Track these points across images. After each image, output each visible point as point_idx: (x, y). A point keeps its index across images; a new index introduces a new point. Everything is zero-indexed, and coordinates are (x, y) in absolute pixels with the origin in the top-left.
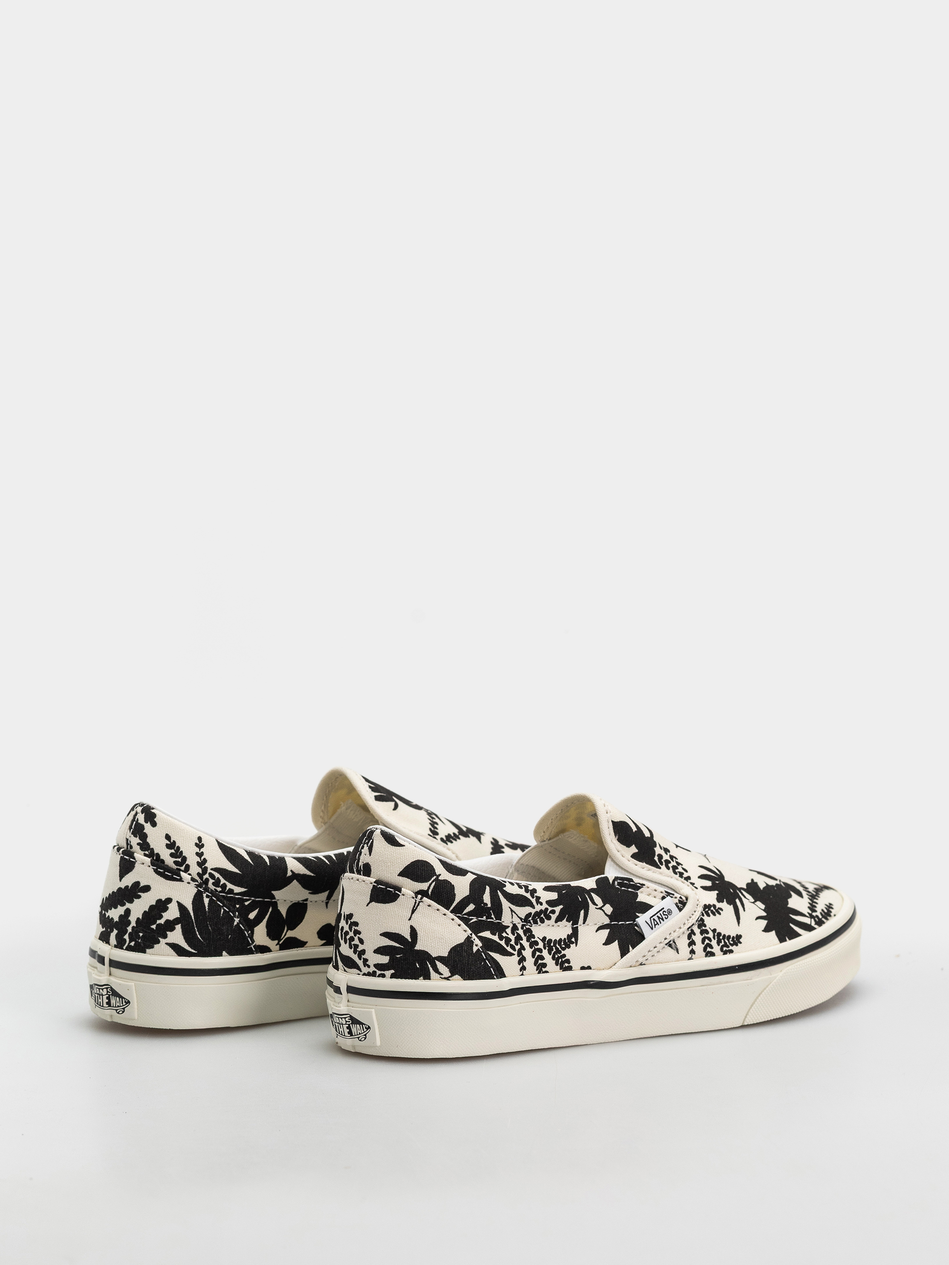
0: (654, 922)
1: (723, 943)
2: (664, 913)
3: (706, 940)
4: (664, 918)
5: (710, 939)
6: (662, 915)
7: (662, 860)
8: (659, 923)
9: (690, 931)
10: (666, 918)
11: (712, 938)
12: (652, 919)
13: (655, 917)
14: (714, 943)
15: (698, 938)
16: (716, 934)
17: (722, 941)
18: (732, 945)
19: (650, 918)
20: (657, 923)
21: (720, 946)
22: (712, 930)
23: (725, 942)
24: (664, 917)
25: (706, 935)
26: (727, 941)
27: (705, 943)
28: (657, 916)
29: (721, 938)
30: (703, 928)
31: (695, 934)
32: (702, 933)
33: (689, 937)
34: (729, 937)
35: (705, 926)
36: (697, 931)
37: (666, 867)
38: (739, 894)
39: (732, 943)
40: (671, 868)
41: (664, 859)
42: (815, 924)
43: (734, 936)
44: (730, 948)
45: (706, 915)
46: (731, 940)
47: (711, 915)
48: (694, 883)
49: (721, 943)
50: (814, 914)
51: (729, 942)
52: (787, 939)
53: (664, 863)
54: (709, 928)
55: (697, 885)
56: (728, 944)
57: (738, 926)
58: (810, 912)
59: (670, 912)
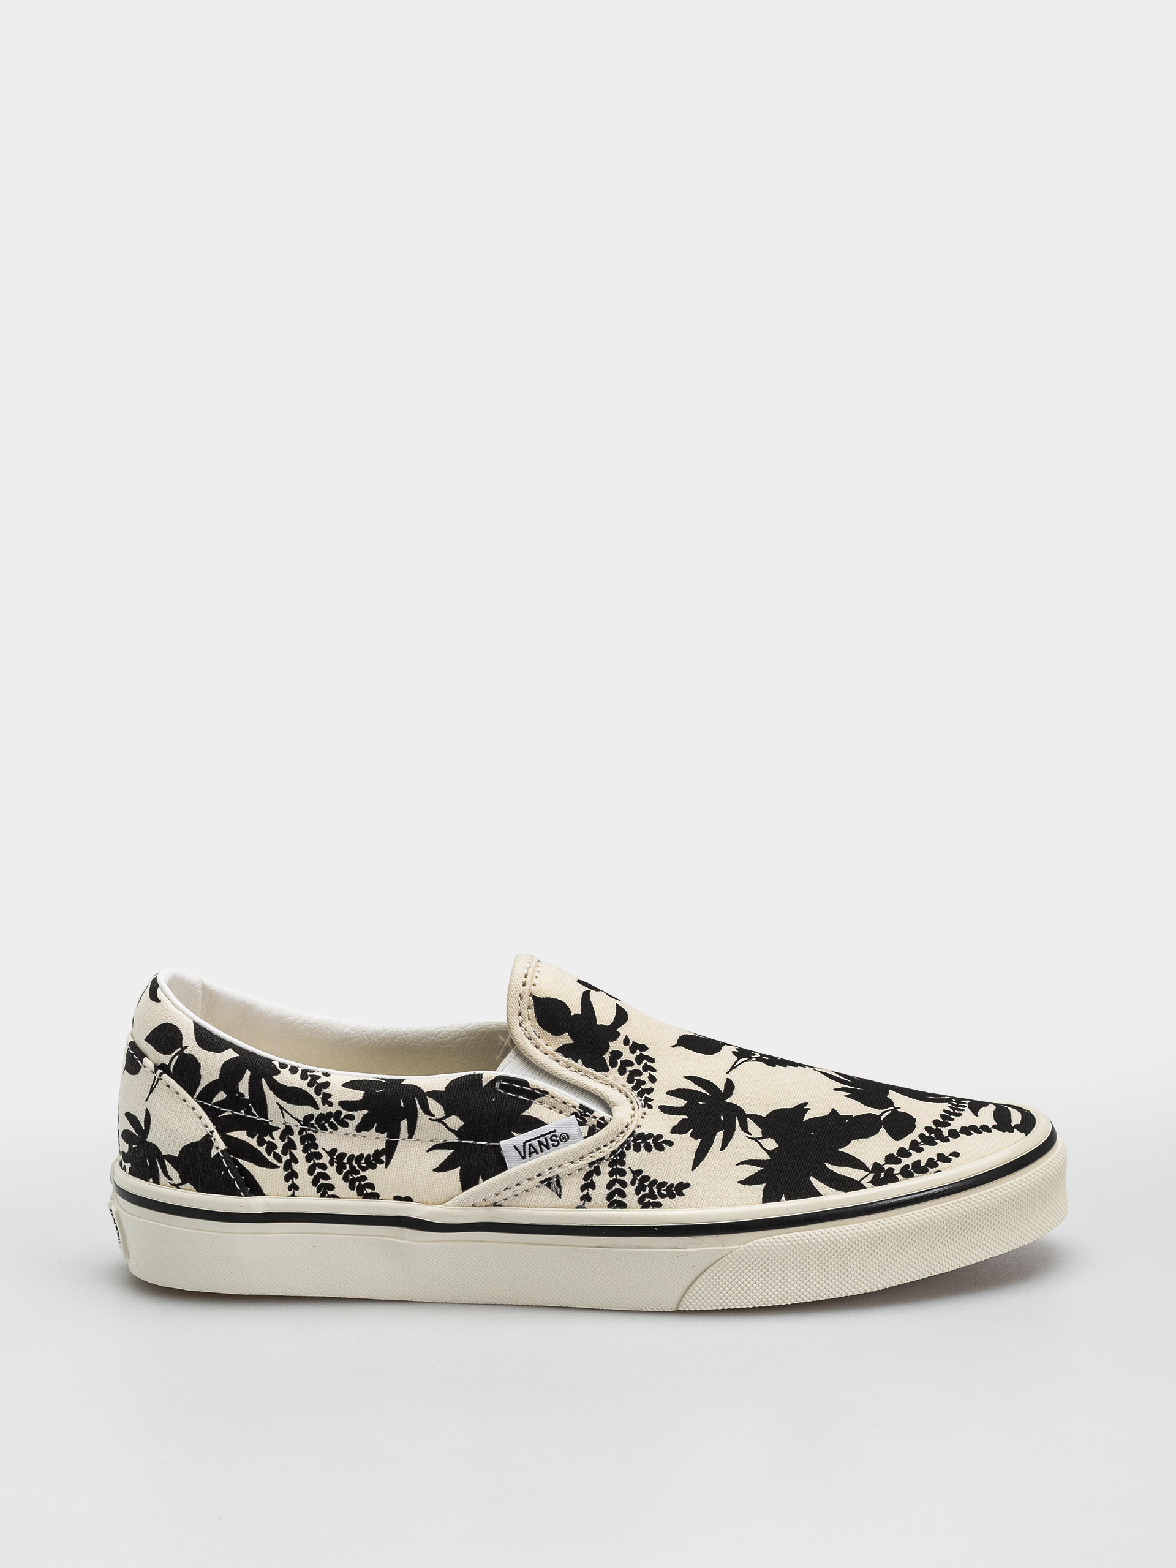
0: (530, 1149)
1: (647, 1191)
2: (554, 1138)
3: (616, 1184)
4: (551, 1146)
5: (624, 1184)
6: (549, 1140)
7: (618, 1060)
8: (539, 1150)
9: (592, 1169)
10: (553, 1145)
11: (629, 1183)
12: (528, 1144)
13: (535, 1143)
14: (630, 1190)
15: (602, 1180)
16: (639, 1178)
17: (648, 1188)
18: (663, 1196)
19: (524, 1143)
20: (536, 1150)
21: (641, 1195)
22: (633, 1172)
23: (651, 1190)
24: (550, 1143)
25: (619, 1177)
26: (656, 1190)
27: (614, 1188)
28: (539, 1142)
29: (647, 1184)
30: (619, 1167)
31: (599, 1173)
32: (613, 1173)
33: (588, 1176)
34: (664, 1184)
35: (623, 1164)
36: (605, 1169)
37: (619, 1071)
38: (738, 1124)
39: (665, 1193)
40: (628, 1073)
41: (622, 1058)
42: (868, 1182)
43: (675, 1184)
44: (656, 1201)
45: (632, 1148)
46: (665, 1188)
47: (643, 1149)
48: (652, 1100)
49: (644, 1191)
50: (886, 1167)
51: (659, 1192)
52: (783, 1198)
53: (619, 1065)
54: (630, 1168)
55: (655, 1104)
56: (656, 1194)
57: (692, 1170)
58: (884, 1162)
59: (565, 1137)
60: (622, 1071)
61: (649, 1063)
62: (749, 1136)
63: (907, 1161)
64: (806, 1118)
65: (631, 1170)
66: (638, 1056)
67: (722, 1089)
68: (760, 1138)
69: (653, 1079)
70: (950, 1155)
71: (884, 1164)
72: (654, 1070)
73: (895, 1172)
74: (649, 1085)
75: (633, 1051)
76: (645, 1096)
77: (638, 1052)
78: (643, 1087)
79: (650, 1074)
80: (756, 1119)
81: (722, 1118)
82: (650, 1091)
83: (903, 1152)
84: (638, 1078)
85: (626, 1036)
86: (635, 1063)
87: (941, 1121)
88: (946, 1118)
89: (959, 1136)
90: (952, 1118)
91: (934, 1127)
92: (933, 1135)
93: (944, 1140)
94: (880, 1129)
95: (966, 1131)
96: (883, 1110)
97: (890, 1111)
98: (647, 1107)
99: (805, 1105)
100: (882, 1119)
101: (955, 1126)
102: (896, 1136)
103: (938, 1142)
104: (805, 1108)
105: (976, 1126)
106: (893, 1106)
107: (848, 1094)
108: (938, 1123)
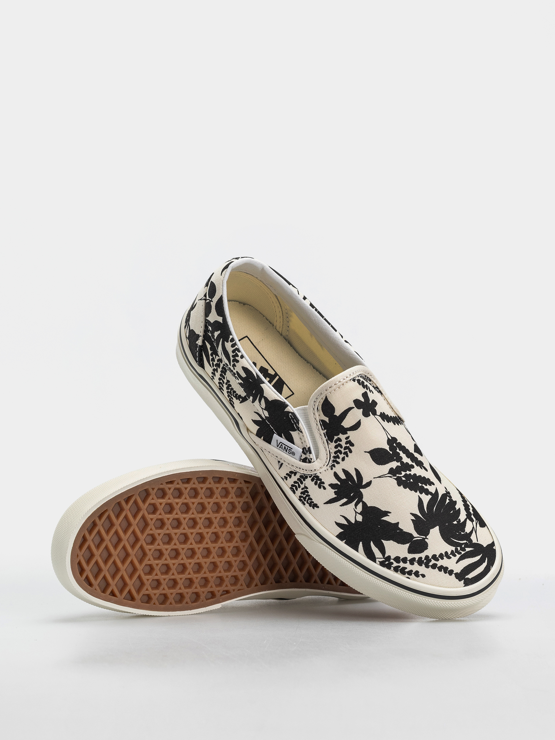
0: (281, 446)
1: (304, 496)
2: (290, 450)
3: (297, 484)
4: (287, 452)
5: (299, 487)
6: (288, 450)
7: (338, 442)
9: (294, 472)
11: (301, 488)
12: (281, 443)
13: (284, 446)
14: (300, 490)
15: (294, 478)
16: (305, 489)
18: (307, 503)
20: (282, 448)
21: (301, 495)
25: (299, 483)
26: (307, 499)
27: (295, 484)
29: (306, 494)
30: (302, 480)
31: (295, 475)
32: (298, 479)
33: (291, 472)
34: (311, 499)
35: (304, 480)
36: (298, 476)
37: (335, 446)
38: (355, 502)
39: (309, 502)
40: (337, 449)
41: (340, 443)
42: (379, 561)
43: (315, 503)
44: (305, 502)
45: (311, 478)
46: (310, 501)
47: (314, 482)
48: (335, 467)
49: (304, 495)
50: (392, 561)
51: (308, 500)
52: (344, 541)
53: (337, 444)
54: (305, 484)
55: (335, 469)
56: (306, 500)
57: (324, 504)
58: (393, 558)
59: (293, 454)
60: (336, 447)
61: (348, 452)
62: (355, 509)
63: (402, 565)
64: (384, 519)
65: (305, 485)
66: (347, 446)
67: (364, 483)
68: (358, 513)
69: (343, 459)
70: (421, 575)
71: (392, 559)
72: (347, 456)
73: (392, 566)
74: (339, 460)
75: (346, 443)
76: (334, 463)
77: (348, 445)
78: (337, 459)
79: (344, 456)
80: (364, 504)
81: (352, 495)
82: (338, 463)
83: (405, 560)
84: (339, 454)
85: (349, 436)
86: (343, 448)
87: (437, 556)
88: (441, 556)
89: (435, 568)
90: (445, 558)
91: (430, 558)
92: (425, 561)
93: (427, 566)
94: (408, 543)
95: (441, 568)
96: (419, 536)
97: (422, 538)
98: (330, 468)
99: (390, 513)
100: (414, 540)
101: (440, 563)
102: (410, 551)
103: (423, 565)
104: (388, 514)
105: (448, 569)
106: (426, 537)
107: (414, 519)
108: (434, 557)
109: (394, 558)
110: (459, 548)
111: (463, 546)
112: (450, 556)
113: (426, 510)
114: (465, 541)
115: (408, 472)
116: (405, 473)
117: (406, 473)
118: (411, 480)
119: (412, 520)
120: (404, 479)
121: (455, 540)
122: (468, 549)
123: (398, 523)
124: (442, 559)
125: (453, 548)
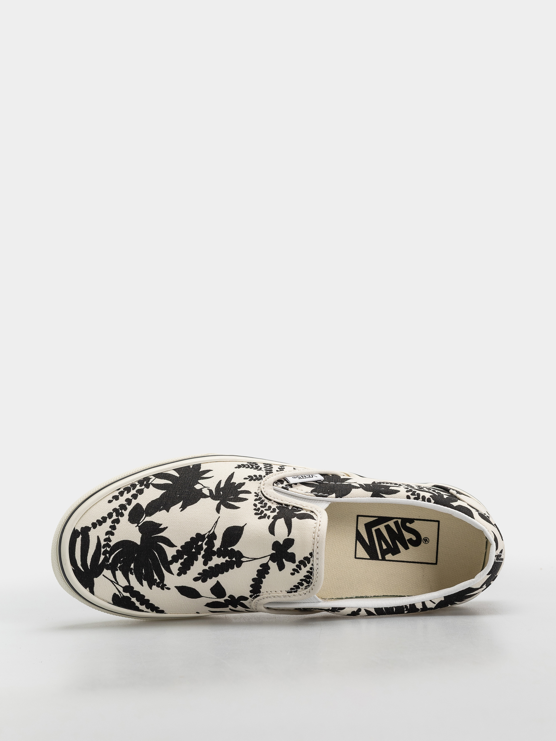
0: (310, 476)
1: (254, 466)
3: (269, 468)
5: (265, 468)
14: (262, 467)
15: (275, 469)
16: (259, 469)
18: (247, 465)
21: (257, 465)
24: (301, 476)
29: (254, 468)
31: (277, 471)
32: (271, 470)
35: (266, 472)
38: (214, 491)
40: (267, 506)
41: (270, 511)
42: (152, 478)
43: (242, 468)
45: (263, 476)
46: (246, 467)
47: (258, 476)
48: (255, 496)
50: (143, 487)
51: (249, 466)
52: (191, 466)
53: (271, 509)
55: (253, 494)
57: (234, 472)
59: (294, 478)
60: (270, 507)
61: (257, 512)
62: (208, 488)
63: (133, 492)
64: (181, 503)
65: (262, 471)
66: (263, 513)
67: (222, 506)
68: (203, 488)
69: (255, 505)
70: (112, 500)
71: (144, 488)
72: (255, 509)
73: (139, 485)
74: (257, 502)
75: (265, 515)
76: (258, 498)
77: (263, 515)
78: (259, 501)
79: (256, 507)
80: (205, 496)
81: (221, 493)
82: (256, 500)
83: (135, 496)
84: (262, 505)
85: (269, 519)
86: (264, 510)
87: (116, 524)
88: (113, 528)
89: (108, 515)
90: (110, 530)
91: (120, 517)
92: (120, 511)
93: (115, 510)
94: (146, 508)
95: (104, 519)
96: (144, 521)
97: (140, 522)
98: (257, 493)
99: (181, 511)
100: (145, 515)
101: (109, 522)
102: (138, 506)
103: (118, 508)
104: (182, 509)
105: (99, 525)
106: (139, 527)
107: (160, 527)
108: (117, 521)
109: (143, 490)
110: (108, 549)
111: (108, 555)
112: (108, 536)
113: (160, 544)
114: (110, 561)
115: (203, 553)
116: (204, 549)
117: (203, 551)
118: (194, 550)
119: (161, 525)
120: (200, 543)
121: (117, 551)
122: (102, 557)
123: (168, 511)
124: (111, 527)
125: (112, 544)
